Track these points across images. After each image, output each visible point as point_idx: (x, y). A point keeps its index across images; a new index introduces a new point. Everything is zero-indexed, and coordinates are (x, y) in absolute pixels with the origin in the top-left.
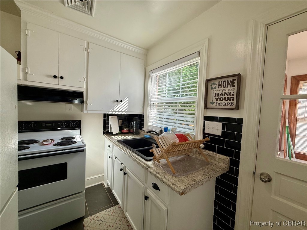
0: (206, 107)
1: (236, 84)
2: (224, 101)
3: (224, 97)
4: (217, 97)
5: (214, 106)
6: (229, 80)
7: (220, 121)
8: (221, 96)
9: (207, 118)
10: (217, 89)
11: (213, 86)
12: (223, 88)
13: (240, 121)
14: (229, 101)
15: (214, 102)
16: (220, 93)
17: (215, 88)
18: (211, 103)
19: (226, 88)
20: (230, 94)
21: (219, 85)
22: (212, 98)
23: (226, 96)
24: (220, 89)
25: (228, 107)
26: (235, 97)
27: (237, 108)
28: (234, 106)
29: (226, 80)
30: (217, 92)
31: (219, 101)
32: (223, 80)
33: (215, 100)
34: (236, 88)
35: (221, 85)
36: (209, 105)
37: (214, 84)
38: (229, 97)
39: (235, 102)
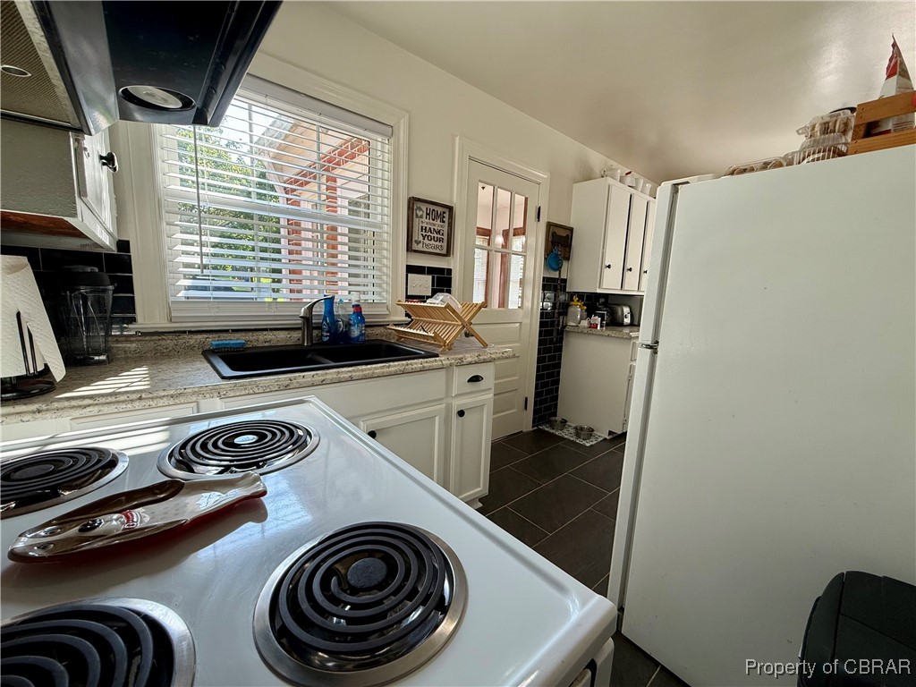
0: (409, 249)
1: (446, 220)
2: (432, 242)
3: (432, 235)
4: (424, 234)
5: (419, 247)
6: (440, 210)
7: (428, 274)
8: (429, 234)
9: (411, 269)
10: (424, 219)
11: (420, 213)
12: (431, 221)
13: (449, 271)
14: (438, 243)
15: (420, 242)
16: (428, 227)
17: (421, 217)
18: (416, 241)
19: (434, 222)
20: (439, 232)
21: (427, 214)
22: (417, 235)
23: (436, 236)
24: (427, 220)
25: (438, 251)
26: (445, 237)
27: (448, 253)
28: (444, 252)
29: (436, 208)
30: (425, 225)
31: (426, 241)
32: (432, 207)
33: (421, 238)
34: (446, 224)
35: (429, 214)
36: (415, 247)
37: (420, 209)
38: (439, 236)
39: (445, 244)
